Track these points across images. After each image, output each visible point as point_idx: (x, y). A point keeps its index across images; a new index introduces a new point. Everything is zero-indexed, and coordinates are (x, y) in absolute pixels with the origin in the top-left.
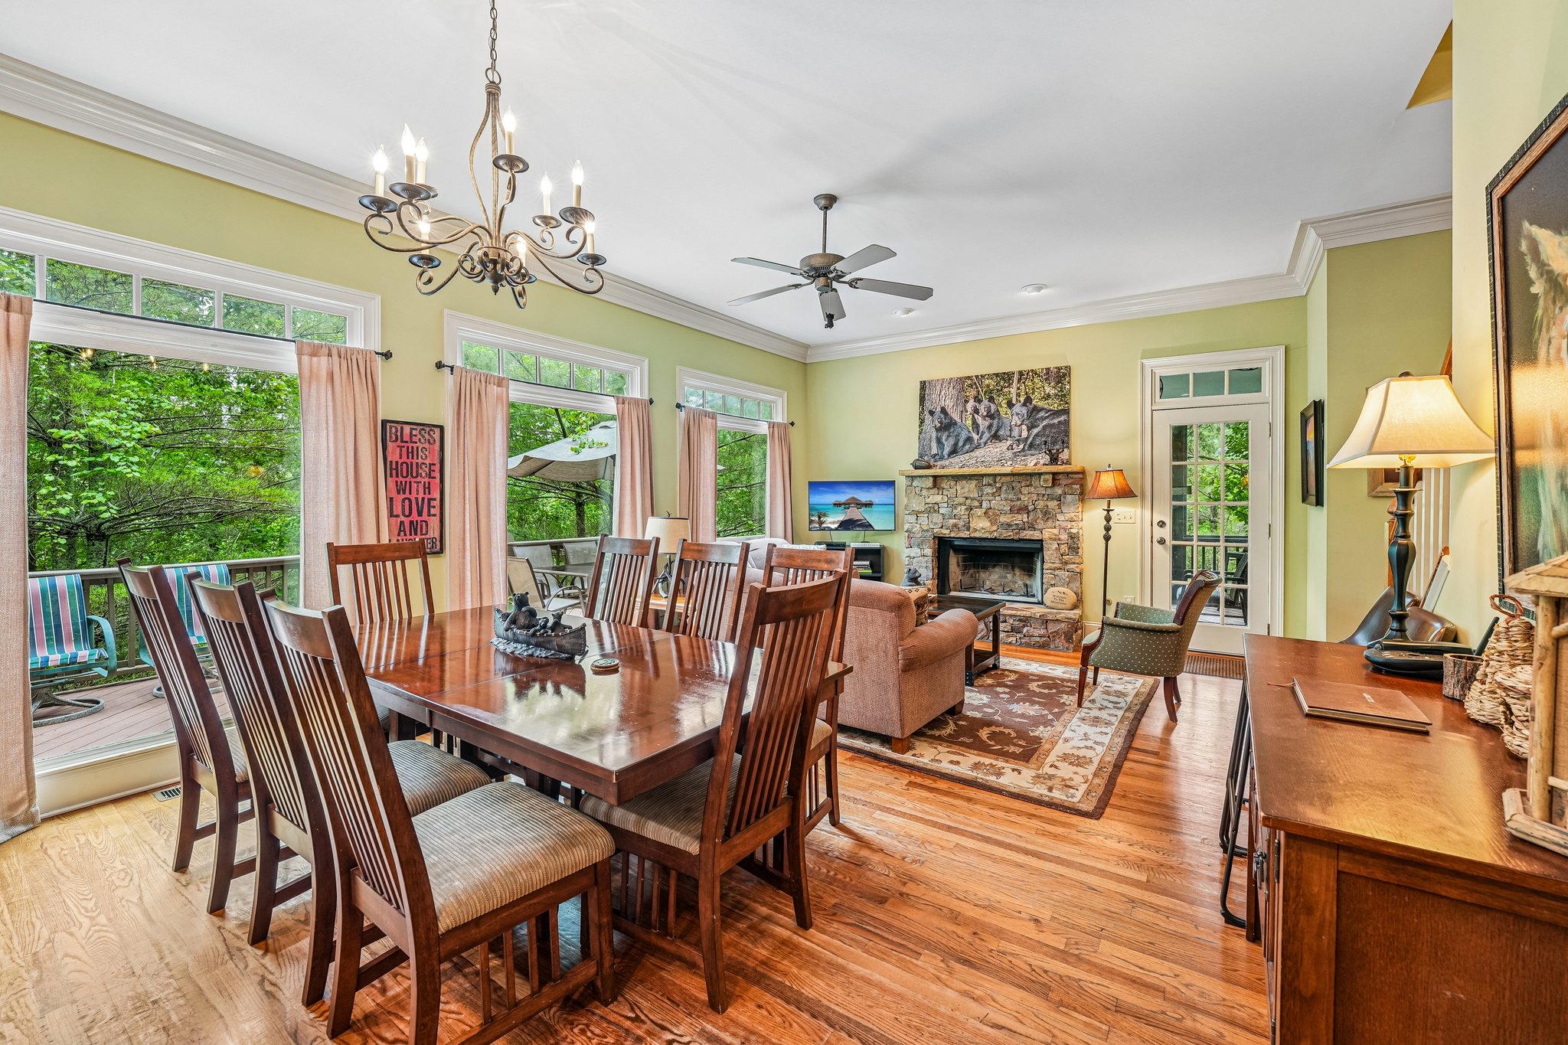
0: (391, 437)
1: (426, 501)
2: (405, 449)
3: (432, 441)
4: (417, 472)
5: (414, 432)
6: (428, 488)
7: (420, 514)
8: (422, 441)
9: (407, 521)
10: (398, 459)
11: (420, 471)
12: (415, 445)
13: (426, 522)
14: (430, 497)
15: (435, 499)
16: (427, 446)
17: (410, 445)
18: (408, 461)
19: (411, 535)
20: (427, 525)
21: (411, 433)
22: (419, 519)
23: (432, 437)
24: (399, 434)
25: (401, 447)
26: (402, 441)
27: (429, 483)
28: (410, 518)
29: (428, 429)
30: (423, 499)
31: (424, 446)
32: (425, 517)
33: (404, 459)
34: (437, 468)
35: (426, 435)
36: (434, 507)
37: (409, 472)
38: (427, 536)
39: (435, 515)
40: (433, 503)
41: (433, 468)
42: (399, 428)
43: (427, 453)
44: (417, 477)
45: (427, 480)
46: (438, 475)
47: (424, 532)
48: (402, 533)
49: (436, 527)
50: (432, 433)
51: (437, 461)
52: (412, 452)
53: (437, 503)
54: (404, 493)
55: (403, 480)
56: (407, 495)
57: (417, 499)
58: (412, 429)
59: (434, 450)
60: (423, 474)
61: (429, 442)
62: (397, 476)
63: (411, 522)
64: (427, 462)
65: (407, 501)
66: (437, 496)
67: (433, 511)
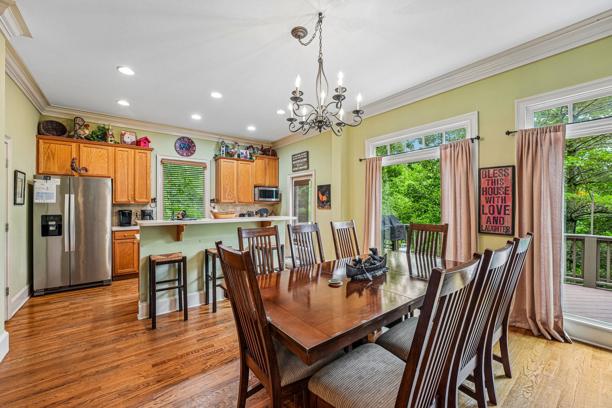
0: (483, 176)
1: (503, 207)
2: (490, 181)
3: (506, 175)
4: (498, 192)
5: (496, 172)
6: (504, 200)
7: (499, 213)
8: (501, 175)
9: (491, 217)
10: (486, 186)
11: (499, 191)
12: (496, 178)
13: (503, 218)
14: (505, 204)
15: (509, 206)
16: (503, 177)
17: (493, 178)
18: (492, 187)
19: (494, 224)
20: (503, 219)
21: (494, 172)
22: (499, 216)
23: (507, 173)
24: (487, 174)
25: (488, 180)
26: (489, 177)
27: (505, 197)
28: (494, 215)
29: (504, 169)
30: (501, 206)
31: (502, 178)
32: (502, 215)
33: (490, 186)
34: (510, 189)
35: (503, 173)
36: (508, 210)
37: (493, 192)
38: (504, 225)
39: (509, 214)
40: (507, 208)
41: (507, 189)
42: (487, 171)
43: (504, 181)
44: (497, 194)
45: (503, 196)
46: (510, 192)
47: (502, 223)
48: (489, 223)
49: (509, 220)
50: (506, 170)
51: (510, 185)
52: (495, 182)
53: (510, 208)
54: (490, 203)
55: (490, 196)
56: (492, 204)
57: (497, 206)
58: (494, 171)
59: (508, 179)
60: (501, 193)
61: (505, 175)
62: (486, 195)
63: (494, 218)
64: (504, 186)
65: (492, 207)
66: (510, 203)
67: (507, 212)
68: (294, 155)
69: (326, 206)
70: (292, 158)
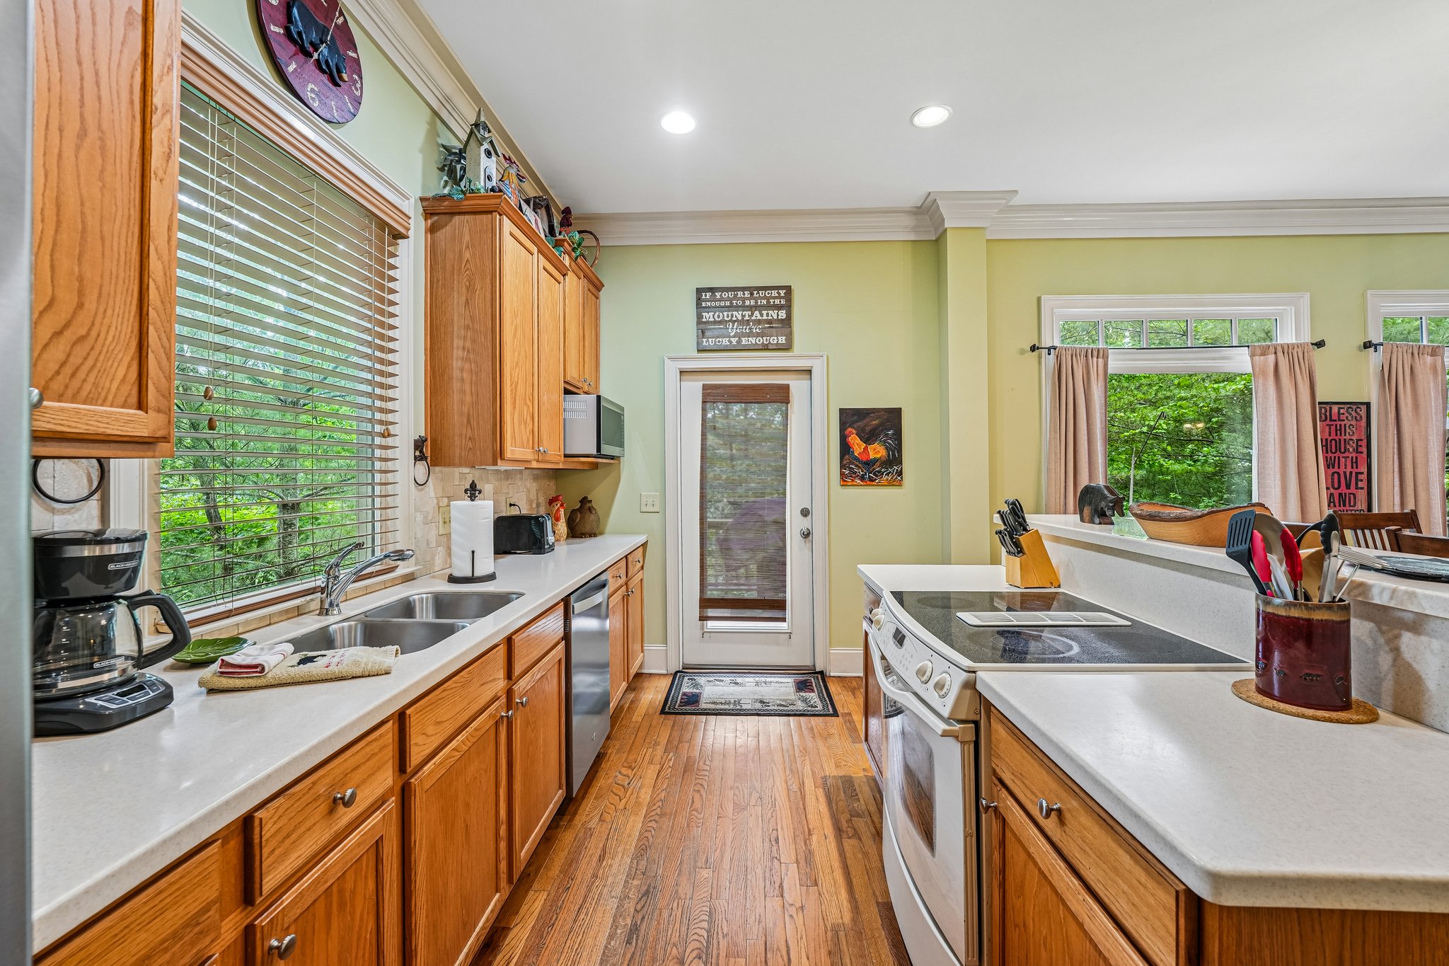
0: (1320, 417)
1: (1354, 475)
2: (1333, 428)
3: (1358, 418)
4: (1345, 448)
5: (1342, 411)
6: (1355, 463)
7: (1348, 487)
8: (1350, 418)
9: (1336, 493)
10: (1327, 437)
11: (1348, 447)
12: (1343, 423)
13: (1354, 494)
14: (1357, 471)
15: (1362, 473)
16: (1354, 422)
17: (1338, 423)
18: (1337, 438)
19: (1340, 506)
20: (1355, 498)
21: (1339, 412)
22: (1348, 492)
23: (1359, 414)
24: (1328, 414)
25: (1330, 426)
26: (1331, 420)
27: (1356, 458)
28: (1339, 491)
29: (1354, 407)
30: (1351, 473)
31: (1351, 423)
32: (1353, 489)
33: (1333, 436)
34: (1364, 443)
35: (1353, 413)
36: (1362, 480)
37: (1338, 449)
38: (1355, 508)
39: (1362, 488)
40: (1360, 477)
41: (1360, 443)
42: (1328, 409)
43: (1354, 429)
44: (1344, 452)
45: (1354, 455)
46: (1364, 450)
47: (1352, 504)
48: (1332, 504)
49: (1363, 499)
50: (1358, 410)
51: (1364, 437)
52: (1340, 430)
53: (1364, 477)
54: (1333, 468)
55: (1333, 456)
56: (1336, 469)
57: (1345, 473)
58: (1339, 408)
59: (1361, 426)
60: (1351, 450)
61: (1356, 419)
62: (1327, 452)
63: (1340, 495)
64: (1354, 438)
65: (1336, 475)
66: (1364, 470)
67: (1360, 484)
68: (712, 290)
69: (885, 477)
70: (699, 300)
